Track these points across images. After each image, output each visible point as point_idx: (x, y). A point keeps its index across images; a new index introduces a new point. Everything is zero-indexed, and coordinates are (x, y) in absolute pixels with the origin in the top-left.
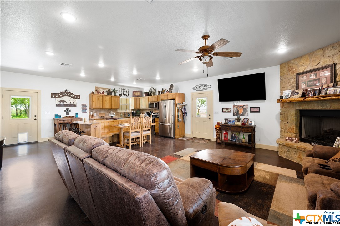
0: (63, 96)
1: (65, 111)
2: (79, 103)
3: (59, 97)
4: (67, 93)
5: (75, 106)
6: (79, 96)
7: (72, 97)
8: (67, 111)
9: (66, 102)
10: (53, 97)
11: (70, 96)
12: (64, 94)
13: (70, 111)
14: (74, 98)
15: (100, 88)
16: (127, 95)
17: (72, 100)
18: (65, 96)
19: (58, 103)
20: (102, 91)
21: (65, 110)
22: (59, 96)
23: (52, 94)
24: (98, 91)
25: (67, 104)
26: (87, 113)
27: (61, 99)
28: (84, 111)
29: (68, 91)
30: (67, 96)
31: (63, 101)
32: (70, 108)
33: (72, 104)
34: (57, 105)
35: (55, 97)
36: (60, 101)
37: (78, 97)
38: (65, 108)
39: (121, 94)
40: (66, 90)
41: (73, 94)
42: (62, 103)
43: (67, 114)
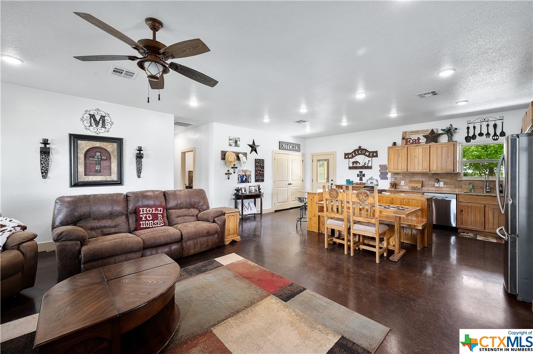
0: (356, 155)
1: (358, 175)
2: (376, 163)
3: (353, 157)
4: (360, 151)
5: (370, 168)
6: (376, 152)
7: (366, 155)
8: (361, 176)
9: (360, 164)
10: (347, 158)
11: (364, 154)
12: (358, 152)
13: (364, 175)
14: (369, 156)
15: (412, 132)
16: (495, 135)
17: (367, 159)
18: (359, 154)
19: (351, 165)
20: (414, 137)
21: (359, 173)
22: (352, 155)
23: (346, 154)
24: (407, 139)
25: (361, 165)
26: (387, 179)
27: (354, 160)
28: (383, 176)
29: (362, 148)
30: (361, 154)
31: (356, 162)
32: (364, 171)
33: (366, 165)
34: (350, 168)
35: (349, 158)
36: (353, 163)
37: (375, 154)
38: (357, 171)
39: (471, 134)
40: (360, 147)
41: (368, 151)
42: (355, 165)
43: (361, 179)
